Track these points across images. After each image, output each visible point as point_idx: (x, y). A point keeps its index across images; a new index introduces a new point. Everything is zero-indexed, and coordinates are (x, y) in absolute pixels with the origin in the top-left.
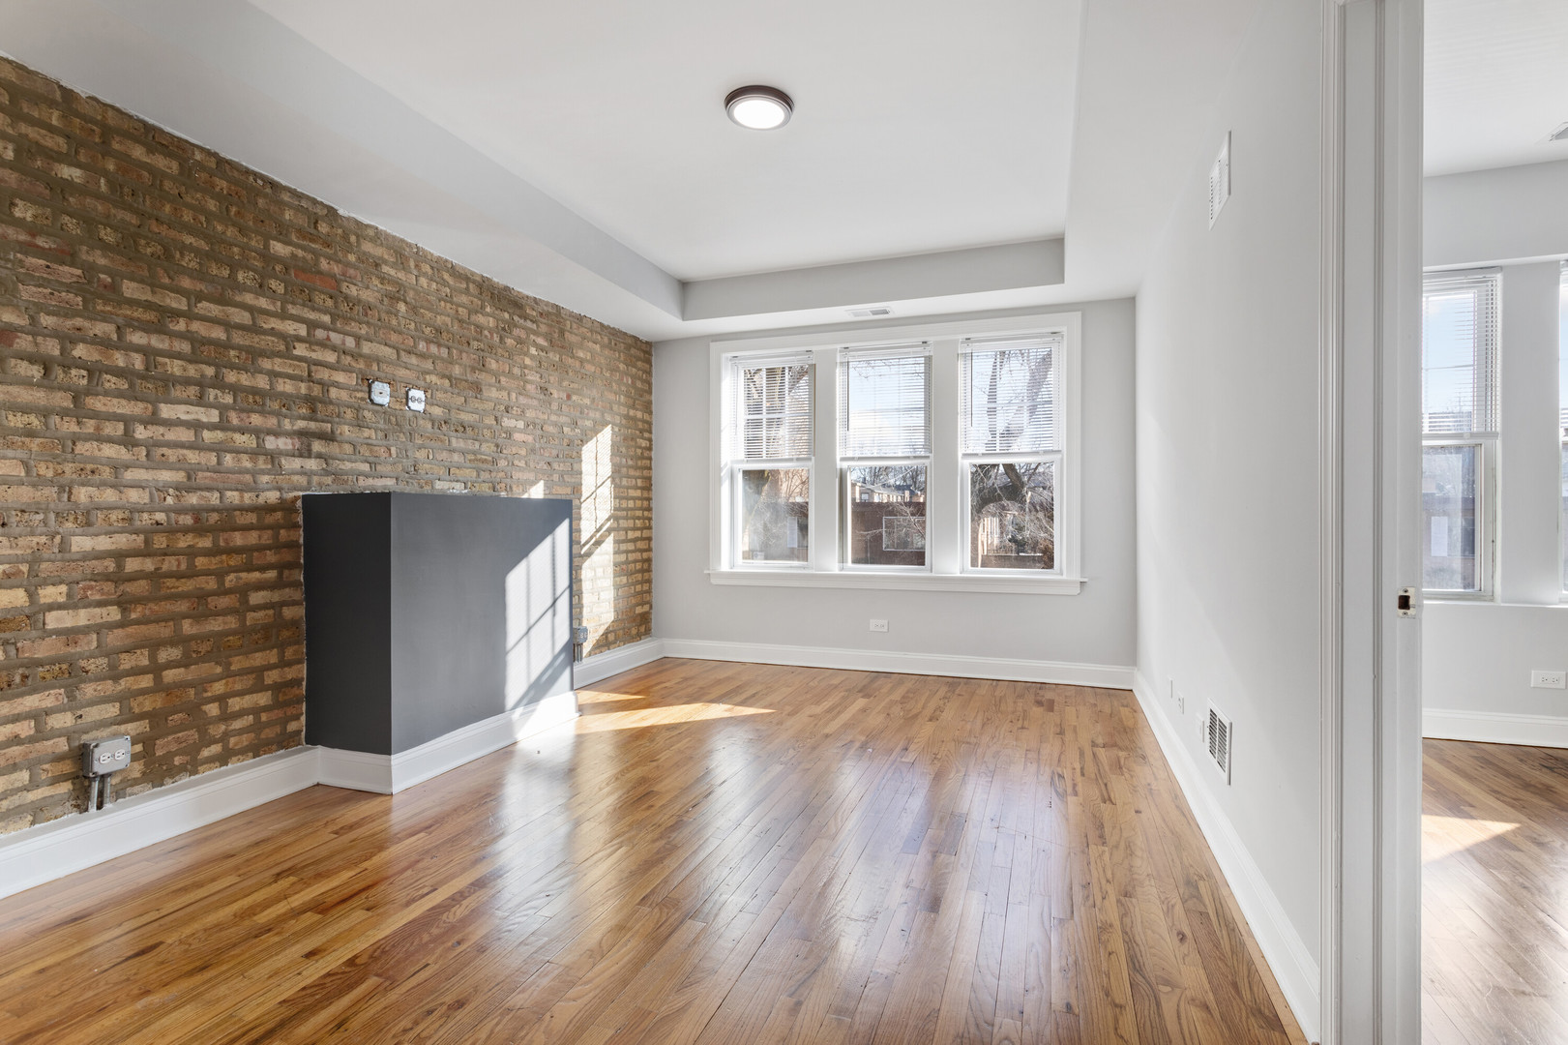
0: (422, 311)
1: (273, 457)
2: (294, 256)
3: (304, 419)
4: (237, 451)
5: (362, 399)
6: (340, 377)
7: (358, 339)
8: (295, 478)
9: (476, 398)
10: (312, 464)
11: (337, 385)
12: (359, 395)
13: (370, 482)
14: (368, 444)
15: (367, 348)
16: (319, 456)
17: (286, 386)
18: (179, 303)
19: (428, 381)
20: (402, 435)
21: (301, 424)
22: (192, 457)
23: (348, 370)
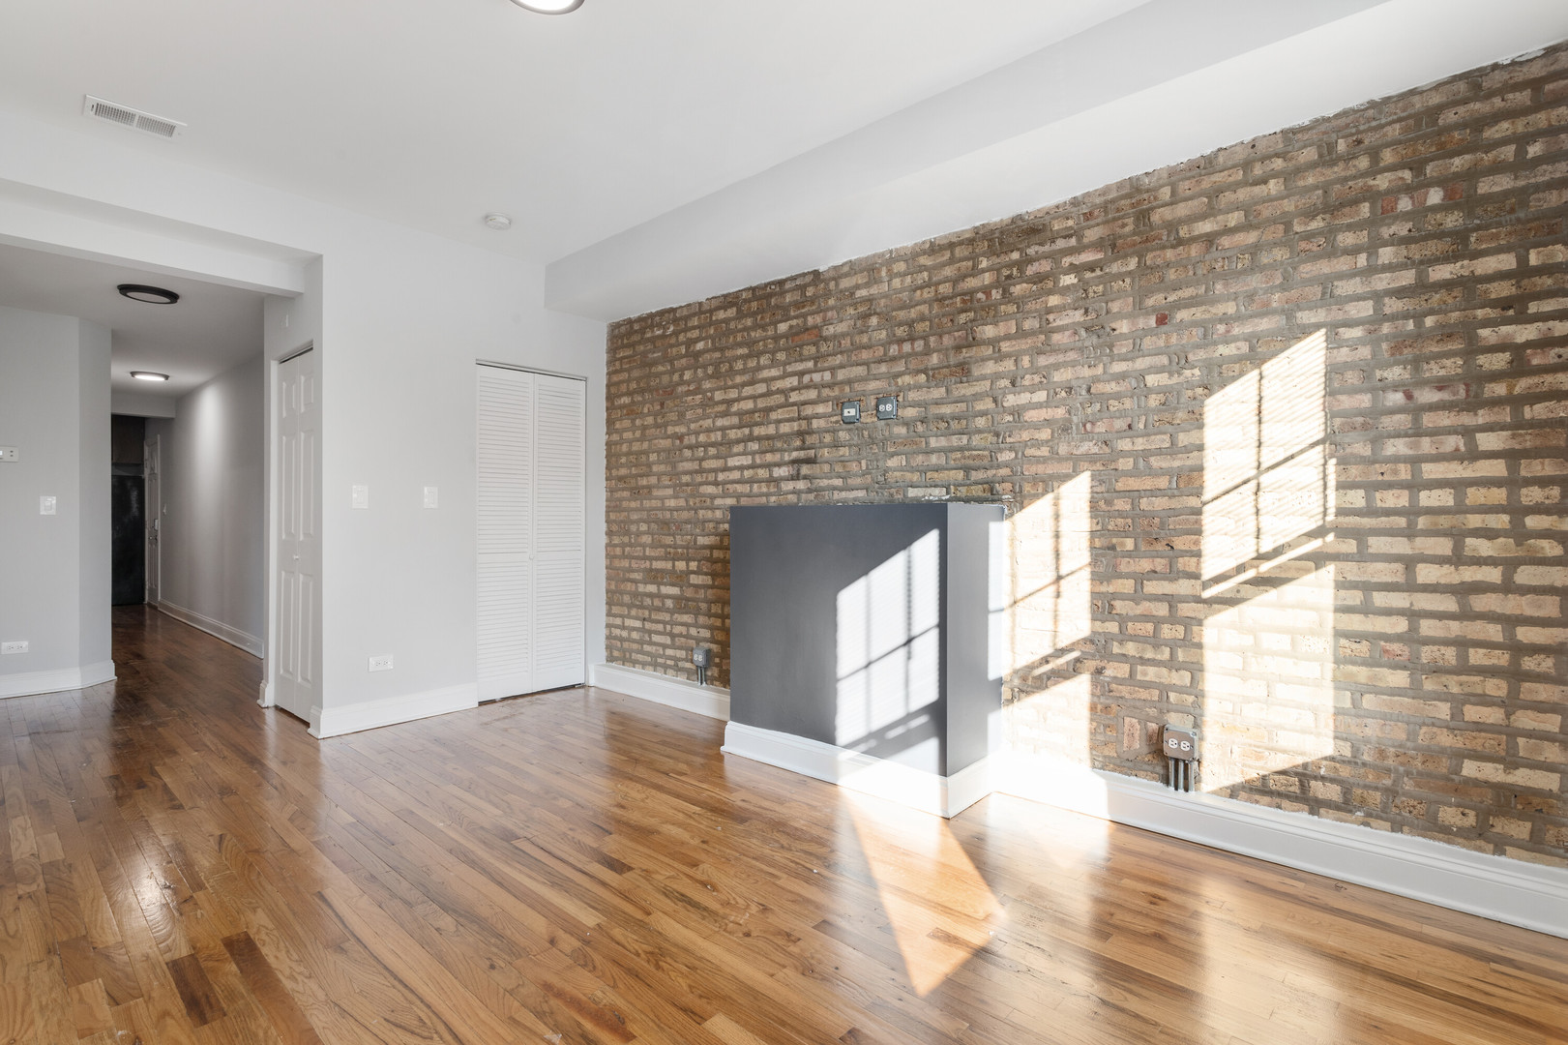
0: (894, 313)
1: (777, 481)
2: (791, 327)
3: (797, 450)
4: (760, 481)
5: (837, 422)
6: (820, 409)
7: (833, 370)
8: (790, 496)
9: (961, 382)
10: (801, 485)
11: (817, 416)
12: (834, 419)
13: (844, 494)
14: (841, 461)
15: (841, 375)
16: (805, 477)
17: (785, 428)
18: (733, 394)
19: (900, 383)
20: (875, 447)
21: (795, 454)
22: (739, 488)
23: (825, 401)
